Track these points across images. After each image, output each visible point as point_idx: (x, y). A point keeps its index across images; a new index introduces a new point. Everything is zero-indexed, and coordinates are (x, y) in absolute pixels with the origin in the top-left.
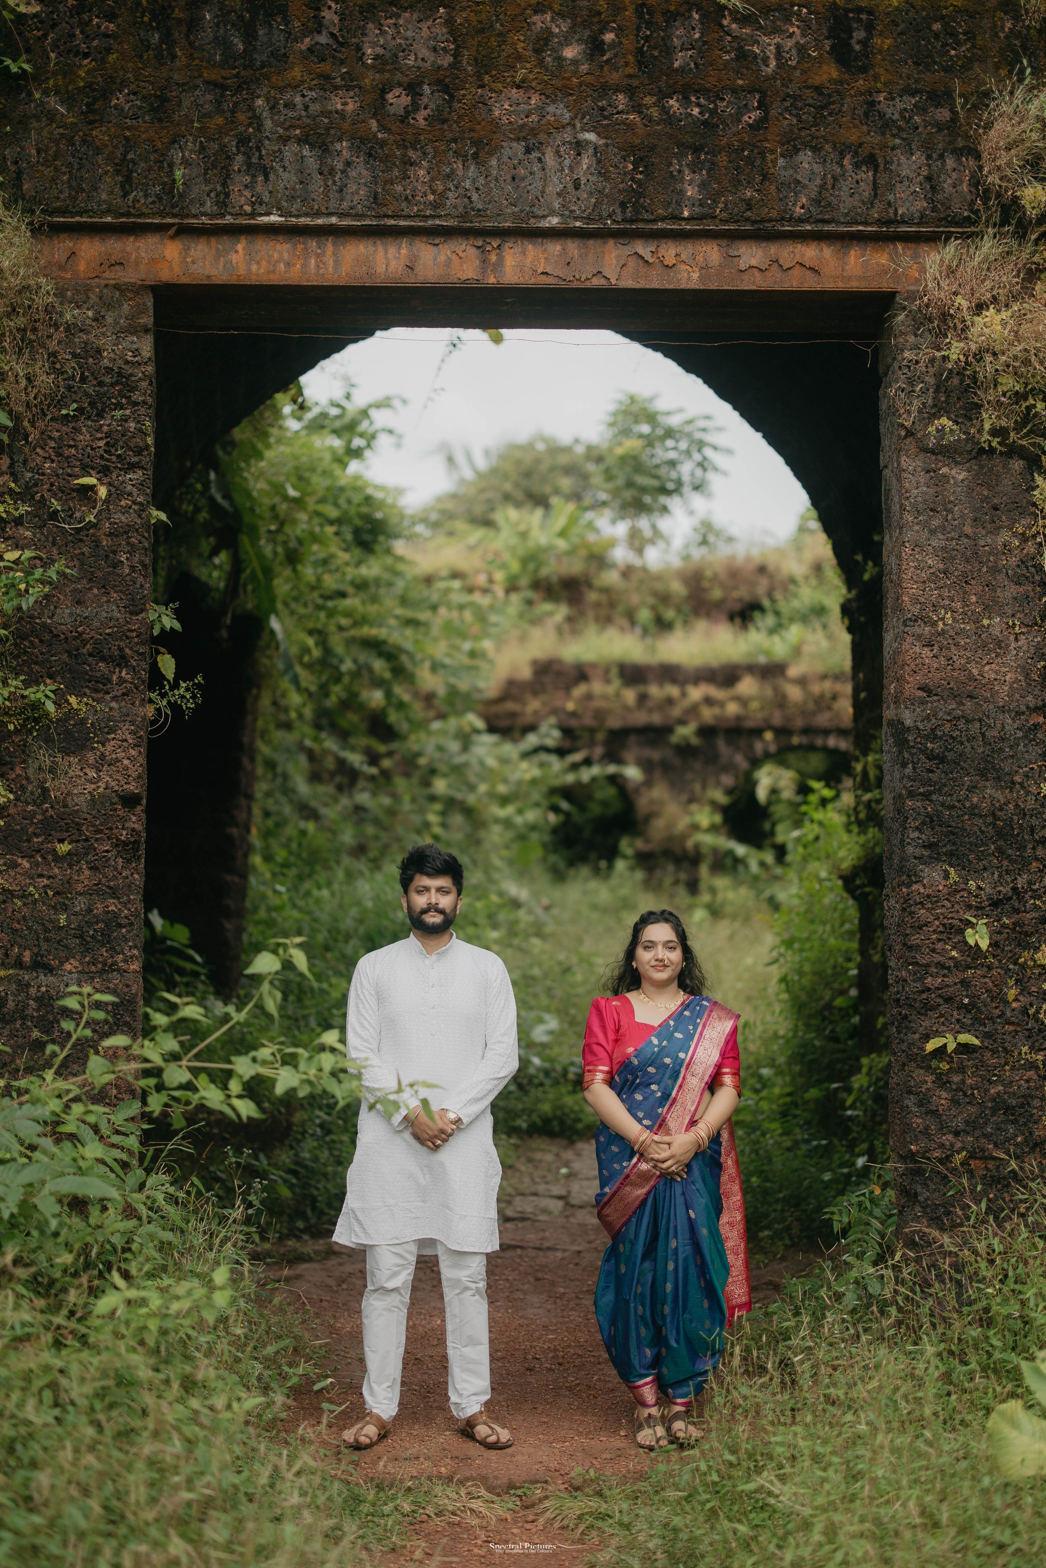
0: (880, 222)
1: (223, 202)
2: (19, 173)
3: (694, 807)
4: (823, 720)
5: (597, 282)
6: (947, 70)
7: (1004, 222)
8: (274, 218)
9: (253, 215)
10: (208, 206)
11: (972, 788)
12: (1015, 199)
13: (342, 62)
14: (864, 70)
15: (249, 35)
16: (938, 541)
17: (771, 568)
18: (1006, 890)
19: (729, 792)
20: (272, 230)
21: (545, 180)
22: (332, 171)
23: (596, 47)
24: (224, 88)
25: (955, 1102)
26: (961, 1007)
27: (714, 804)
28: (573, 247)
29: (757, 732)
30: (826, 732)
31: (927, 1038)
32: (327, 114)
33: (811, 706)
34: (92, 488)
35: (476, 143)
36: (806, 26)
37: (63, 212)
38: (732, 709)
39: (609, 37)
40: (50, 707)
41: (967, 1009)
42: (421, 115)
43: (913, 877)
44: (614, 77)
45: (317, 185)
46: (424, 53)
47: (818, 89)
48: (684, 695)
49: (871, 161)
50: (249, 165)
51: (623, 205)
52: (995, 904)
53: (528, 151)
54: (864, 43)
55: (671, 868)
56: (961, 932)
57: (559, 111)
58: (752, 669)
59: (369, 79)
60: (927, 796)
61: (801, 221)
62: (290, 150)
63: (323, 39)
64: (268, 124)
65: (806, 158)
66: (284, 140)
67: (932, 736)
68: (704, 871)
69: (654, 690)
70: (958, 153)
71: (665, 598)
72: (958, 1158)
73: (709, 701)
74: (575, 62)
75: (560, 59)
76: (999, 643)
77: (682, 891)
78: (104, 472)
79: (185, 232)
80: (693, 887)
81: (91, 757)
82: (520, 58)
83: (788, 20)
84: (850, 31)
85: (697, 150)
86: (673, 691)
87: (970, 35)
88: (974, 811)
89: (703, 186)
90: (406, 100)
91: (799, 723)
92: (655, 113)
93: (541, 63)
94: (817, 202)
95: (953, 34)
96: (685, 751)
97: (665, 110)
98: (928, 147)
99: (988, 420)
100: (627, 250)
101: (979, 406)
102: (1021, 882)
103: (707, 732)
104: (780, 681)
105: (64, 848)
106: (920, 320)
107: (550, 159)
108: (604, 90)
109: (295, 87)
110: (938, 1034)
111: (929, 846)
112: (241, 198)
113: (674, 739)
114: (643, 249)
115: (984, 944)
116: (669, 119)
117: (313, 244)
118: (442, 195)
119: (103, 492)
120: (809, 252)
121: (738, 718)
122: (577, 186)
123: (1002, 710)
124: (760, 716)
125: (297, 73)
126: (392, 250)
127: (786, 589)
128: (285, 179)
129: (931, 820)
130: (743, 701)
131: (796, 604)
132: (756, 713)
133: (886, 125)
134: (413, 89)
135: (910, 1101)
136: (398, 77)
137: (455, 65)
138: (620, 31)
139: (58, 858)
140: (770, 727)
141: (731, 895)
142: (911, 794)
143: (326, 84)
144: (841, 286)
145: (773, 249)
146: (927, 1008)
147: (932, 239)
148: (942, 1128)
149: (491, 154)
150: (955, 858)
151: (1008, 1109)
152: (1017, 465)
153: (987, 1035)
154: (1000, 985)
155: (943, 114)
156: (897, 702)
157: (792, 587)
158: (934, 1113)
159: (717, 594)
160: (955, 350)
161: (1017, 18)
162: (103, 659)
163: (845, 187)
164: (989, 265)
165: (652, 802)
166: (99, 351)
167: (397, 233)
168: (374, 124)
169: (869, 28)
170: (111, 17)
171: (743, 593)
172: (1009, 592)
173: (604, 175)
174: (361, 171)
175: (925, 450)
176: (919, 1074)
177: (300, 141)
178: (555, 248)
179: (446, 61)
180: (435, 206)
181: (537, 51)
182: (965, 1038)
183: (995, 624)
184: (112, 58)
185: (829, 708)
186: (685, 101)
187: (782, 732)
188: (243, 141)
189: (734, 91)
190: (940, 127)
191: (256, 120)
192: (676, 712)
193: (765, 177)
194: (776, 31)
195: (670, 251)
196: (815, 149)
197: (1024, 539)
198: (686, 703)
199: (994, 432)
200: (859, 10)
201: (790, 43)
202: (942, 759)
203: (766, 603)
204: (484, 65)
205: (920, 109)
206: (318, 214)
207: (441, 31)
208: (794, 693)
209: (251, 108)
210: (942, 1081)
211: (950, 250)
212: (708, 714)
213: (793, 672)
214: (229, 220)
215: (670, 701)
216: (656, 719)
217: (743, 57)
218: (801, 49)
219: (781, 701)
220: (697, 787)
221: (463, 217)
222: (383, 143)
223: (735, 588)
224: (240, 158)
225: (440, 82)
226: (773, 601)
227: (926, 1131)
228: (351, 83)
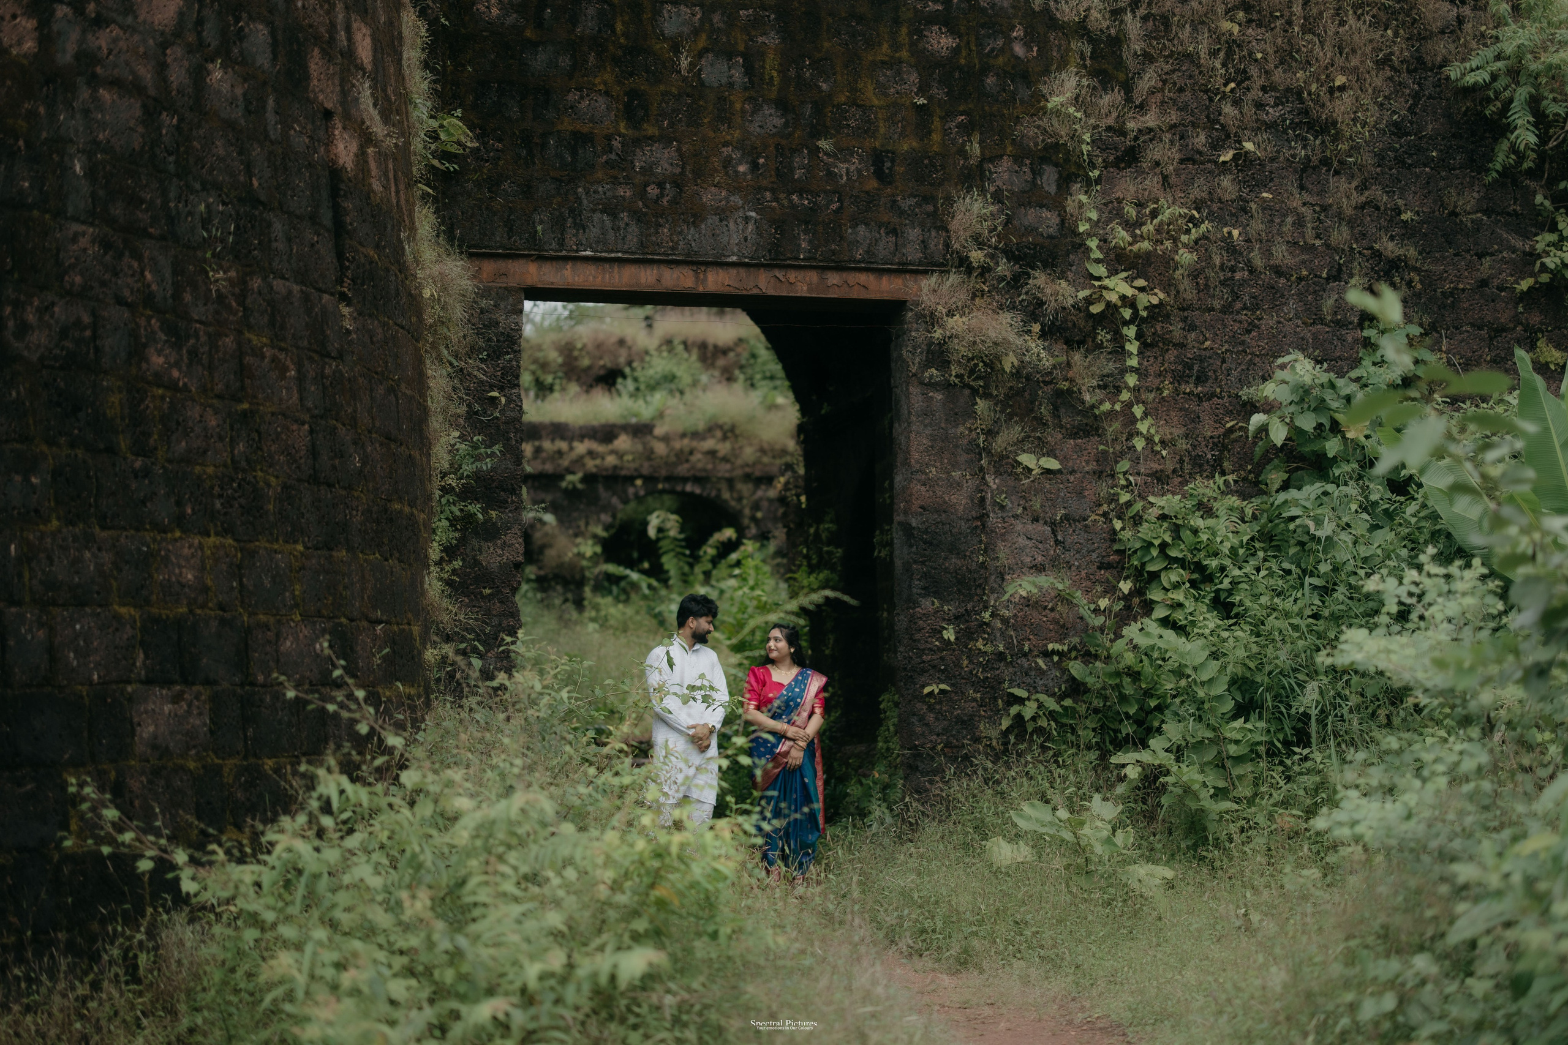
0: (899, 264)
1: (561, 244)
2: (452, 225)
3: (579, 540)
4: (682, 470)
5: (755, 291)
6: (932, 185)
7: (960, 266)
8: (588, 253)
9: (577, 251)
10: (554, 245)
11: (946, 559)
12: (968, 257)
13: (624, 170)
14: (890, 183)
15: (574, 153)
16: (928, 431)
17: (629, 342)
18: (962, 610)
19: (607, 528)
20: (586, 259)
21: (729, 236)
22: (619, 229)
23: (755, 166)
24: (561, 181)
25: (937, 719)
26: (940, 671)
27: (595, 536)
28: (742, 271)
29: (631, 479)
30: (685, 480)
31: (923, 687)
32: (615, 197)
33: (673, 459)
34: (496, 398)
35: (694, 215)
36: (861, 160)
37: (475, 247)
38: (611, 460)
39: (761, 161)
40: (480, 516)
41: (943, 671)
42: (665, 200)
43: (916, 604)
44: (765, 183)
45: (611, 235)
46: (666, 166)
47: (867, 193)
48: (571, 449)
49: (894, 232)
50: (575, 224)
51: (770, 251)
52: (957, 618)
53: (721, 220)
54: (890, 169)
55: (559, 588)
56: (940, 632)
57: (737, 200)
58: (626, 428)
59: (638, 179)
60: (923, 563)
61: (859, 262)
62: (597, 216)
63: (613, 156)
64: (585, 202)
65: (862, 229)
66: (594, 211)
67: (926, 532)
68: (587, 591)
69: (547, 445)
70: (938, 229)
71: (544, 366)
72: (939, 747)
73: (591, 453)
74: (744, 174)
75: (737, 172)
76: (958, 484)
77: (569, 606)
78: (501, 389)
79: (541, 258)
80: (579, 604)
81: (499, 542)
82: (716, 170)
83: (852, 155)
84: (883, 162)
85: (807, 223)
86: (563, 445)
87: (943, 167)
88: (947, 571)
89: (810, 242)
90: (657, 191)
91: (664, 473)
92: (785, 202)
93: (727, 174)
94: (868, 252)
95: (934, 166)
96: (572, 494)
97: (791, 201)
98: (922, 225)
99: (955, 370)
100: (771, 274)
101: (949, 362)
102: (969, 607)
103: (590, 479)
104: (649, 438)
105: (487, 591)
106: (920, 316)
107: (732, 225)
108: (760, 189)
109: (599, 182)
110: (929, 684)
111: (924, 588)
112: (571, 241)
113: (564, 484)
114: (779, 274)
115: (952, 638)
116: (793, 206)
117: (607, 266)
118: (677, 243)
119: (503, 400)
120: (863, 278)
121: (615, 467)
122: (746, 239)
123: (960, 518)
124: (633, 466)
125: (600, 175)
126: (649, 271)
127: (642, 360)
128: (594, 232)
129: (925, 575)
130: (620, 455)
131: (651, 372)
132: (630, 463)
133: (901, 213)
134: (661, 185)
135: (914, 720)
136: (653, 179)
137: (682, 173)
138: (767, 158)
139: (483, 597)
140: (640, 476)
141: (612, 610)
142: (915, 562)
143: (615, 181)
144: (878, 296)
145: (845, 275)
146: (923, 671)
147: (925, 272)
148: (931, 732)
149: (702, 221)
150: (937, 594)
151: (963, 722)
152: (967, 392)
153: (951, 685)
154: (959, 659)
155: (930, 208)
156: (905, 513)
157: (647, 358)
158: (927, 725)
159: (586, 362)
160: (938, 334)
161: (966, 159)
162: (503, 490)
163: (881, 245)
164: (954, 289)
165: (546, 534)
166: (497, 323)
167: (652, 262)
168: (640, 204)
169: (893, 161)
170: (500, 140)
171: (606, 361)
172: (963, 458)
173: (760, 235)
174: (634, 229)
175: (922, 383)
176: (919, 705)
177: (602, 212)
178: (733, 271)
179: (678, 171)
180: (673, 248)
181: (725, 167)
182: (943, 686)
183: (956, 474)
184: (501, 163)
185: (687, 461)
186: (801, 197)
187: (649, 479)
188: (572, 211)
189: (826, 192)
190: (928, 215)
191: (578, 199)
192: (565, 463)
193: (842, 238)
194: (846, 161)
195: (792, 275)
196: (866, 224)
197: (970, 430)
198: (573, 455)
199: (957, 376)
200: (888, 151)
201: (853, 168)
202: (931, 544)
203: (627, 370)
204: (698, 174)
205: (918, 205)
206: (612, 251)
207: (675, 154)
208: (660, 448)
209: (576, 193)
210: (931, 708)
211: (934, 279)
212: (591, 464)
213: (659, 431)
214: (564, 253)
215: (560, 453)
216: (549, 468)
217: (830, 175)
218: (859, 171)
219: (649, 454)
220: (582, 523)
221: (688, 255)
222: (645, 214)
223: (601, 358)
224: (570, 220)
225: (675, 182)
226: (633, 370)
227: (923, 734)
228: (628, 181)
